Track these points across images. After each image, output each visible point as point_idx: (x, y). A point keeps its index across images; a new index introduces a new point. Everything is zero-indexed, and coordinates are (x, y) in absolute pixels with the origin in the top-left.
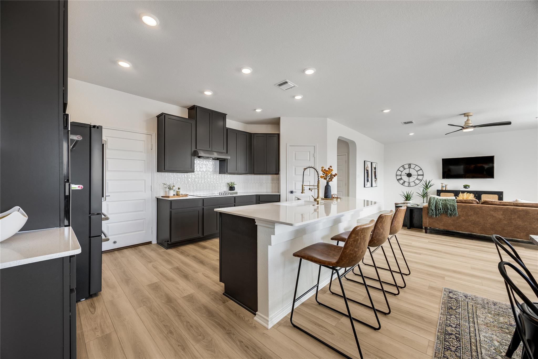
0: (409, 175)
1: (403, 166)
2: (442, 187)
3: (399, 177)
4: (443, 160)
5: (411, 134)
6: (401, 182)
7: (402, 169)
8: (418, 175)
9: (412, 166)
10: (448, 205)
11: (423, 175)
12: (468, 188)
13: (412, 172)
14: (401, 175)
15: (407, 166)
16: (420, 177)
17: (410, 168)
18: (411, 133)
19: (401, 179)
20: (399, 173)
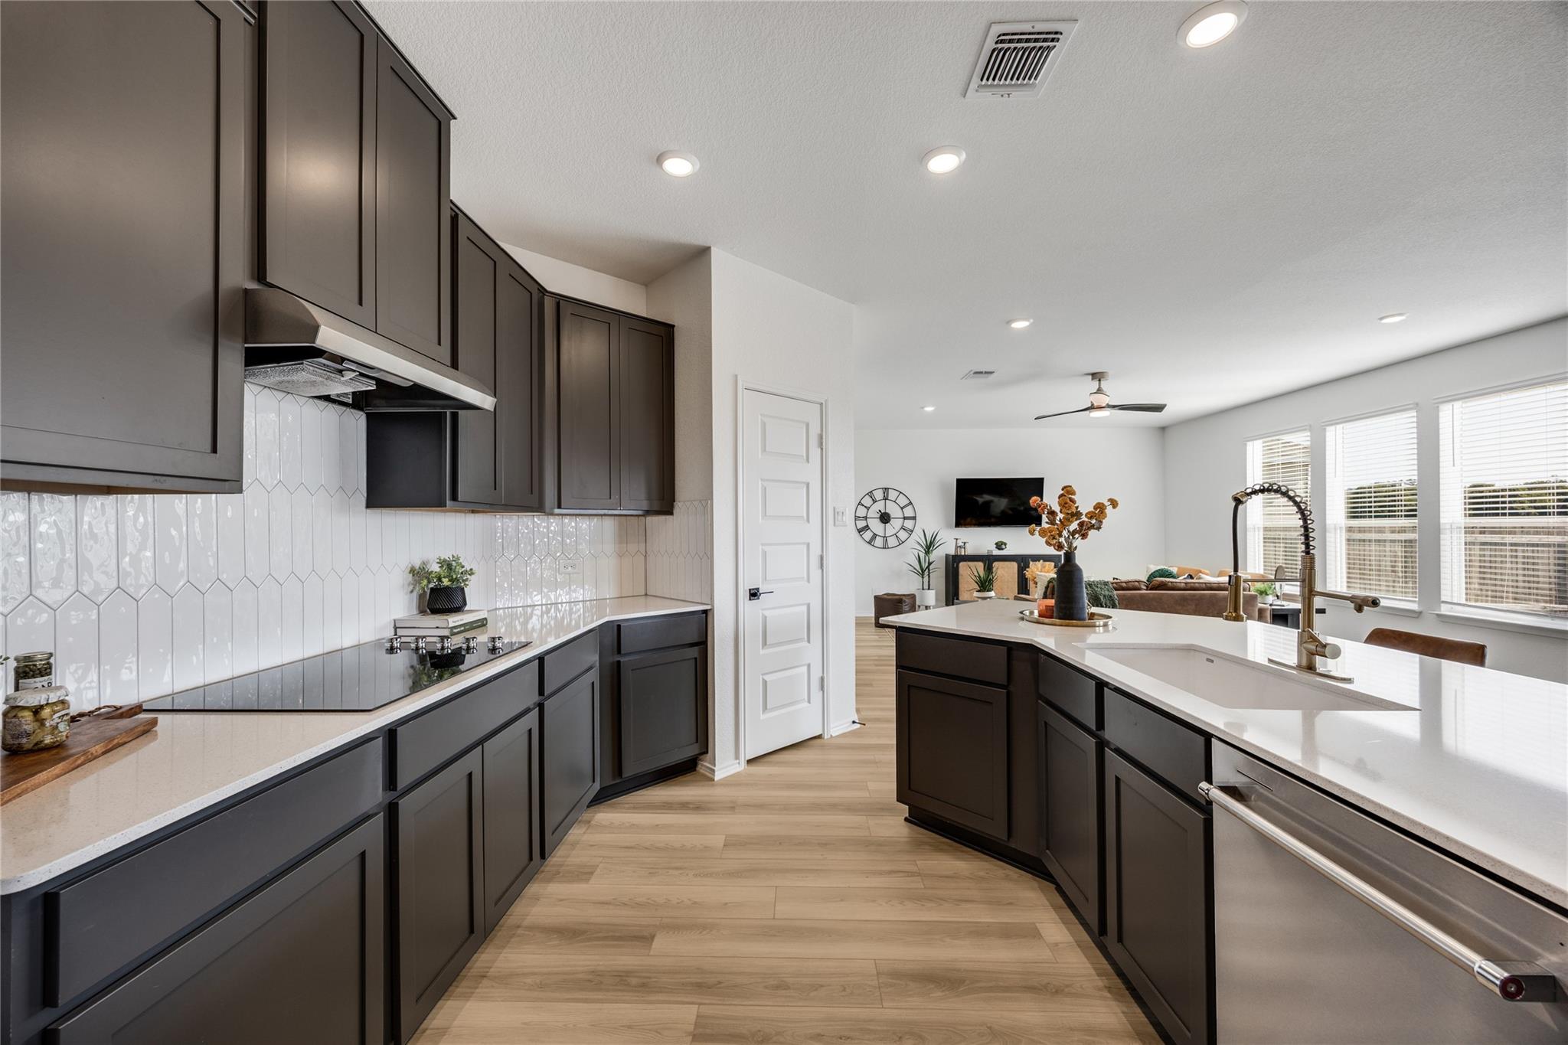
0: (885, 518)
1: (870, 494)
2: (957, 547)
3: (861, 524)
4: (958, 481)
5: (929, 409)
6: (868, 535)
7: (867, 501)
8: (905, 518)
9: (892, 495)
10: (1102, 598)
11: (914, 518)
12: (1003, 549)
13: (893, 510)
14: (866, 518)
15: (879, 495)
16: (909, 524)
17: (886, 498)
18: (929, 406)
19: (867, 528)
20: (862, 512)
